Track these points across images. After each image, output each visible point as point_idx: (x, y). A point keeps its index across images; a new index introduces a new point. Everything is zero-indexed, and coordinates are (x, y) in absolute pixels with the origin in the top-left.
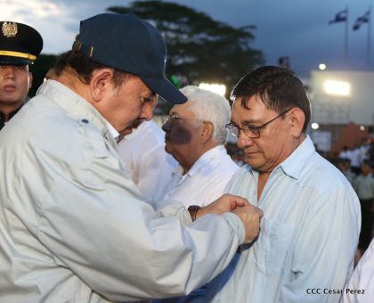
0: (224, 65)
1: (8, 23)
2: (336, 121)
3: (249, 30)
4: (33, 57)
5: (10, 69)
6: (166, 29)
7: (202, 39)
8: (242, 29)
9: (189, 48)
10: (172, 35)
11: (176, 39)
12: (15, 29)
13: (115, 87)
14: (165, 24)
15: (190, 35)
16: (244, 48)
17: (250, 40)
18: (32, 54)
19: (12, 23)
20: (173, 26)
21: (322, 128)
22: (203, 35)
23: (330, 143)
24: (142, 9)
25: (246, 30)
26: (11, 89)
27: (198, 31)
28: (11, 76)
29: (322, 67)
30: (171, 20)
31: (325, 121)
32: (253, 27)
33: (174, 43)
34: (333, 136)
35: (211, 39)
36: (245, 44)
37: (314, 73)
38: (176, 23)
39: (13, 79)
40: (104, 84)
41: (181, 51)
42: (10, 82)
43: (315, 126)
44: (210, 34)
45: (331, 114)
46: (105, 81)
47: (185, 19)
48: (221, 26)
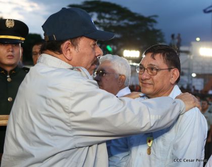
0: (138, 39)
1: (9, 20)
2: (206, 72)
3: (154, 18)
4: (23, 39)
5: (10, 46)
6: (103, 18)
7: (125, 23)
8: (149, 17)
9: (118, 29)
10: (107, 21)
11: (110, 23)
12: (13, 23)
13: (75, 48)
14: (103, 14)
15: (118, 21)
16: (151, 28)
17: (154, 24)
18: (23, 37)
19: (11, 20)
20: (107, 16)
21: (198, 76)
22: (126, 21)
23: (203, 85)
24: (89, 6)
25: (151, 18)
26: (11, 57)
27: (123, 18)
28: (11, 50)
29: (198, 39)
30: (106, 12)
31: (200, 72)
32: (156, 16)
33: (108, 26)
34: (205, 81)
35: (131, 23)
36: (152, 26)
37: (193, 43)
38: (110, 14)
39: (12, 51)
40: (69, 50)
41: (113, 31)
42: (10, 53)
43: (194, 75)
44: (131, 20)
45: (203, 68)
46: (69, 48)
47: (115, 12)
48: (137, 16)
